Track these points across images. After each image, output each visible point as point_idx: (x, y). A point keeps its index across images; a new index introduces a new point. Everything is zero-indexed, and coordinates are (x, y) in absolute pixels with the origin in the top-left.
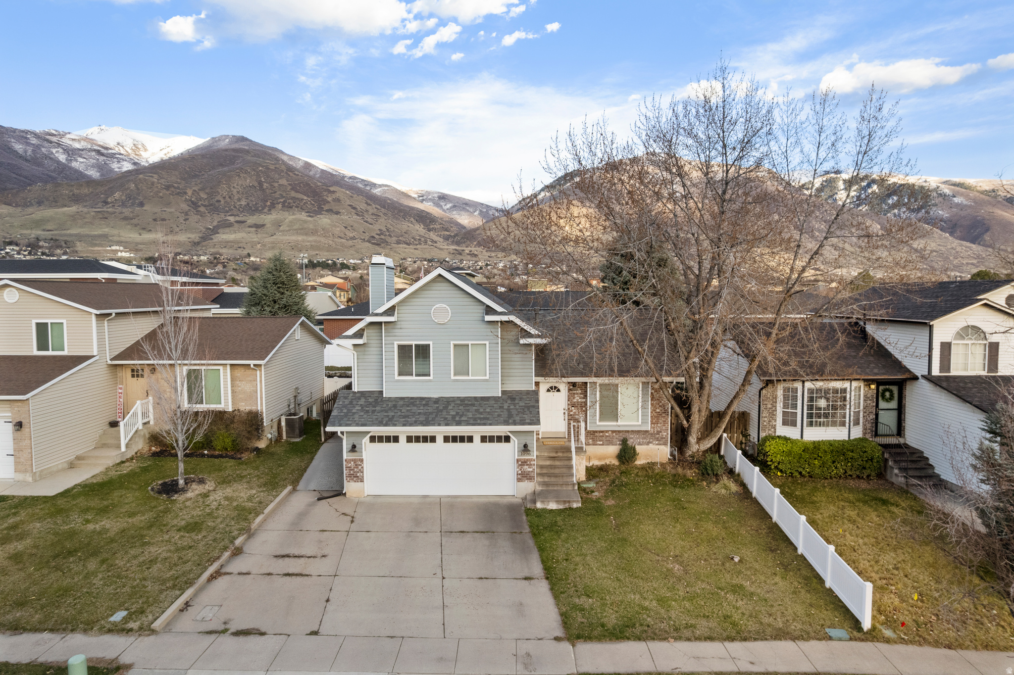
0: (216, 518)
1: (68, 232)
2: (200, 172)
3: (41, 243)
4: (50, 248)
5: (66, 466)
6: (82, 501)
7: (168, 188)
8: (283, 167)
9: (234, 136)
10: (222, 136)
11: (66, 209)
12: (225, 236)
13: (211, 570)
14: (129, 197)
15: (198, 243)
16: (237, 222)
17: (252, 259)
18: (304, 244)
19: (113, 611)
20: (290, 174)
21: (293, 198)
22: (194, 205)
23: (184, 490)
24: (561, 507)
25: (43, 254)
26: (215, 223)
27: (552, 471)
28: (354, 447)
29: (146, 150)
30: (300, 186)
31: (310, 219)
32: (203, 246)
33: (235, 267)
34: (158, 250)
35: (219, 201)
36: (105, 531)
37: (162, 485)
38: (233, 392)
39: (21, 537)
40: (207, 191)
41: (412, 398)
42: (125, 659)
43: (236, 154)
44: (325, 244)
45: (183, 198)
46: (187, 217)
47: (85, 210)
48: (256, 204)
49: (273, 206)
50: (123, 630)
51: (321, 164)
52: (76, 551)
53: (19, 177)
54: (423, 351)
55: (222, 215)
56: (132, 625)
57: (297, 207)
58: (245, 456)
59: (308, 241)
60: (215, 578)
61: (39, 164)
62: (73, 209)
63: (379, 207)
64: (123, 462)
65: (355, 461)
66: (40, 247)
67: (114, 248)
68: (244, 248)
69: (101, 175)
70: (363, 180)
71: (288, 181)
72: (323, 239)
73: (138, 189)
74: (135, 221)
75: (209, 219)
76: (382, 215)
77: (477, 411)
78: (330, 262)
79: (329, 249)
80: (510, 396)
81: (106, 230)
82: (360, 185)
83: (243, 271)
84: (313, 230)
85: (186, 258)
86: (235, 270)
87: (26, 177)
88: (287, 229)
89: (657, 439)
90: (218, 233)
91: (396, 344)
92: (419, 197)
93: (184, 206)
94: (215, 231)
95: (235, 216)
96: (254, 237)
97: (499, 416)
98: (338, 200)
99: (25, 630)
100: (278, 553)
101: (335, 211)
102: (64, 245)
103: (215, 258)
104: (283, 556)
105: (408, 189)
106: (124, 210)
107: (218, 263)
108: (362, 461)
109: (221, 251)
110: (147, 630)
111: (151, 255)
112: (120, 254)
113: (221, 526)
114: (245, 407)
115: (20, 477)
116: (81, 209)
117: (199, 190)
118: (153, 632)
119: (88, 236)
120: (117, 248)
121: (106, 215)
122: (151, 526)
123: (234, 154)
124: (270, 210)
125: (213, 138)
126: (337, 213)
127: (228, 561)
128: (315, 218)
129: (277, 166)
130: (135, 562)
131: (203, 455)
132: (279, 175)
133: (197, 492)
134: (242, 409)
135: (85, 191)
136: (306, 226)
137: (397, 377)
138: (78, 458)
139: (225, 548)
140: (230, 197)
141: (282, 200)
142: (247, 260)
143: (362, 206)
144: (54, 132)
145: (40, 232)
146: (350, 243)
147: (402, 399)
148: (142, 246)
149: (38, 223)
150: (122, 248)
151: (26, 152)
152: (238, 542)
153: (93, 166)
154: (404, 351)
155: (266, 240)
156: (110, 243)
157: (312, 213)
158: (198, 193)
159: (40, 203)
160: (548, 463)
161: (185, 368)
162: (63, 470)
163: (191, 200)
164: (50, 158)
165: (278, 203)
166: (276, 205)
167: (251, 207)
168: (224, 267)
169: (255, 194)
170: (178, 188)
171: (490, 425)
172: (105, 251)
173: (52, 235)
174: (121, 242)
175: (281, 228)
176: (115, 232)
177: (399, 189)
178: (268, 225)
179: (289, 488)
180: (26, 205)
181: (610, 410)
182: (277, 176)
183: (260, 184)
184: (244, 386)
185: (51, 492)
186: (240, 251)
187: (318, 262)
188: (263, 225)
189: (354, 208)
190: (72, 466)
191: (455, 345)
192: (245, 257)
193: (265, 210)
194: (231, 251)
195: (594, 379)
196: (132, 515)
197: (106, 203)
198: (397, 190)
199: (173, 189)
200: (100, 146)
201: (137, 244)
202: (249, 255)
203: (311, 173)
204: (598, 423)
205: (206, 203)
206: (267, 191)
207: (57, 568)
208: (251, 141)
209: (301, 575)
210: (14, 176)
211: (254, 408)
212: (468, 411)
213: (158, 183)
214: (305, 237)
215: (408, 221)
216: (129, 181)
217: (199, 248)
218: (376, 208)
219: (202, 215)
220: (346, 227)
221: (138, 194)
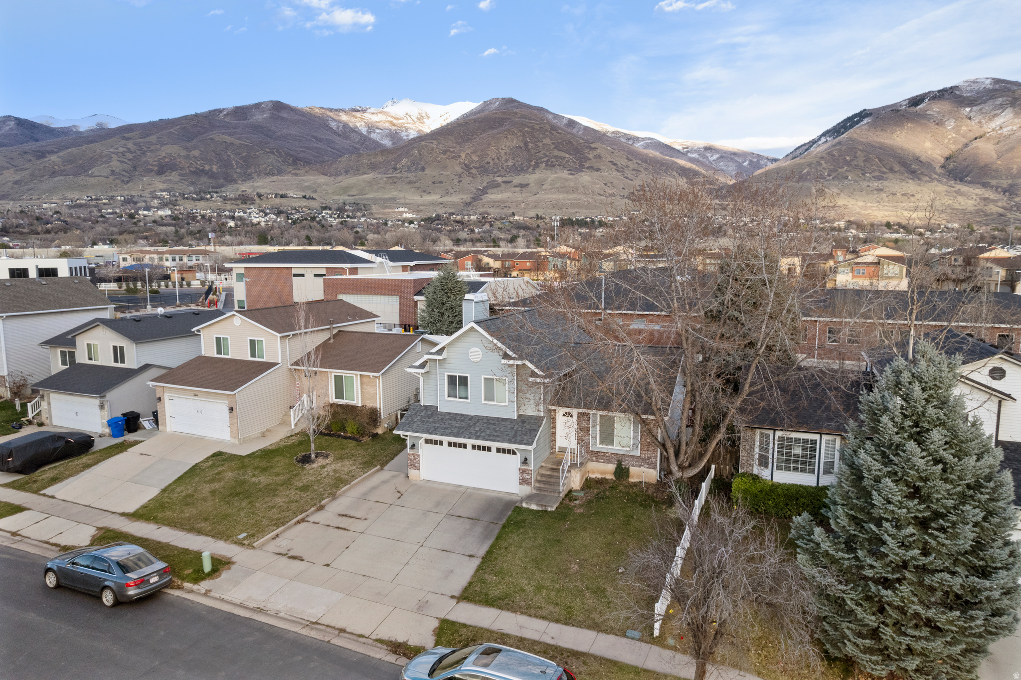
0: (321, 484)
1: (366, 196)
2: (473, 136)
3: (347, 207)
4: (353, 211)
5: (260, 435)
6: (256, 462)
7: (445, 152)
8: (548, 127)
9: (503, 99)
10: (493, 99)
11: (365, 176)
12: (494, 196)
13: (300, 517)
14: (413, 163)
15: (470, 203)
16: (504, 182)
17: (516, 218)
18: (564, 202)
19: (242, 532)
20: (554, 133)
21: (556, 157)
22: (467, 167)
23: (313, 462)
24: (540, 509)
25: (348, 216)
26: (485, 184)
27: (549, 480)
28: (414, 445)
29: (428, 118)
30: (563, 145)
31: (571, 177)
32: (473, 206)
33: (500, 226)
34: (435, 211)
35: (488, 163)
36: (260, 483)
37: (303, 456)
38: (362, 392)
39: (219, 480)
40: (478, 154)
41: (456, 414)
42: (234, 559)
43: (505, 116)
44: (585, 201)
45: (458, 162)
46: (461, 179)
47: (380, 176)
48: (522, 164)
49: (537, 166)
50: (241, 543)
51: (584, 121)
52: (240, 494)
53: (332, 150)
54: (464, 381)
55: (491, 176)
56: (246, 542)
57: (559, 165)
58: (366, 439)
59: (569, 199)
60: (300, 523)
61: (347, 138)
62: (370, 176)
63: (639, 162)
64: (292, 436)
65: (414, 455)
66: (346, 211)
67: (400, 210)
68: (509, 207)
69: (393, 144)
70: (625, 134)
71: (551, 140)
72: (583, 197)
73: (420, 155)
74: (417, 185)
75: (479, 180)
76: (643, 170)
77: (494, 429)
78: (588, 219)
79: (589, 206)
80: (522, 419)
81: (395, 194)
82: (623, 140)
83: (507, 230)
84: (573, 187)
85: (459, 218)
86: (500, 229)
87: (338, 150)
88: (550, 187)
89: (648, 464)
90: (487, 193)
91: (446, 374)
92: (684, 148)
93: (459, 169)
94: (484, 191)
95: (502, 176)
96: (519, 197)
97: (507, 435)
98: (599, 157)
99: (203, 534)
100: (342, 513)
101: (595, 168)
102: (363, 208)
103: (483, 218)
104: (343, 515)
105: (672, 141)
106: (409, 175)
107: (486, 222)
108: (419, 455)
109: (489, 210)
110: (251, 546)
111: (429, 216)
112: (405, 215)
113: (321, 490)
114: (370, 404)
115: (233, 440)
116: (376, 176)
117: (472, 153)
118: (254, 548)
119: (381, 199)
120: (403, 209)
121: (395, 180)
122: (284, 484)
123: (503, 116)
124: (534, 170)
125: (485, 102)
126: (598, 170)
127: (312, 513)
128: (576, 176)
129: (542, 126)
130: (265, 506)
131: (339, 436)
132: (544, 134)
133: (320, 464)
134: (368, 405)
135: (380, 159)
136: (567, 184)
137: (447, 398)
138: (268, 430)
139: (313, 506)
140: (498, 159)
141: (545, 159)
142: (511, 219)
143: (622, 162)
144: (358, 108)
145: (346, 198)
146: (609, 200)
147: (450, 414)
148: (423, 207)
149: (345, 190)
150: (406, 210)
151: (338, 128)
152: (323, 502)
153: (386, 136)
154: (452, 380)
155: (530, 199)
156: (398, 206)
157: (574, 171)
158: (470, 156)
159: (347, 172)
160: (549, 473)
161: (333, 374)
162: (258, 438)
163: (464, 163)
164: (355, 132)
165: (542, 163)
166: (540, 165)
167: (517, 168)
168: (491, 226)
169: (521, 154)
170: (453, 152)
171: (498, 441)
172: (393, 212)
173: (355, 199)
174: (406, 204)
175: (544, 187)
176: (402, 195)
177: (663, 141)
178: (532, 185)
179: (378, 467)
180: (337, 175)
181: (608, 437)
182: (541, 136)
183: (526, 144)
184: (369, 389)
185: (244, 453)
186: (505, 210)
187: (577, 220)
188: (528, 185)
189: (615, 164)
190: (263, 435)
191: (485, 379)
192: (510, 216)
193: (530, 170)
194: (498, 210)
195: (594, 412)
196: (277, 475)
197: (395, 169)
198: (660, 142)
199: (449, 153)
200: (392, 117)
201: (419, 205)
202: (513, 214)
203: (574, 131)
204: (598, 446)
205: (477, 165)
206: (532, 151)
207: (228, 503)
208: (519, 102)
209: (345, 529)
210: (330, 149)
211: (374, 405)
212: (488, 428)
213: (437, 148)
214: (565, 195)
215: (670, 175)
216: (413, 148)
217: (470, 208)
218: (637, 163)
219: (473, 177)
220: (606, 184)
221: (421, 160)
